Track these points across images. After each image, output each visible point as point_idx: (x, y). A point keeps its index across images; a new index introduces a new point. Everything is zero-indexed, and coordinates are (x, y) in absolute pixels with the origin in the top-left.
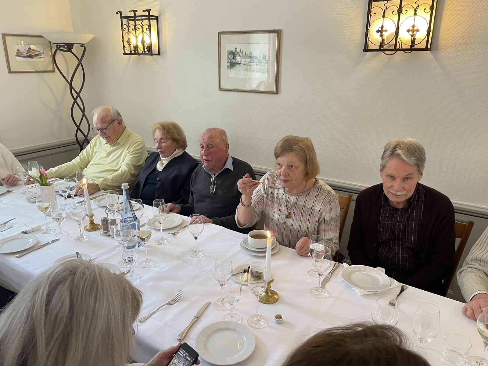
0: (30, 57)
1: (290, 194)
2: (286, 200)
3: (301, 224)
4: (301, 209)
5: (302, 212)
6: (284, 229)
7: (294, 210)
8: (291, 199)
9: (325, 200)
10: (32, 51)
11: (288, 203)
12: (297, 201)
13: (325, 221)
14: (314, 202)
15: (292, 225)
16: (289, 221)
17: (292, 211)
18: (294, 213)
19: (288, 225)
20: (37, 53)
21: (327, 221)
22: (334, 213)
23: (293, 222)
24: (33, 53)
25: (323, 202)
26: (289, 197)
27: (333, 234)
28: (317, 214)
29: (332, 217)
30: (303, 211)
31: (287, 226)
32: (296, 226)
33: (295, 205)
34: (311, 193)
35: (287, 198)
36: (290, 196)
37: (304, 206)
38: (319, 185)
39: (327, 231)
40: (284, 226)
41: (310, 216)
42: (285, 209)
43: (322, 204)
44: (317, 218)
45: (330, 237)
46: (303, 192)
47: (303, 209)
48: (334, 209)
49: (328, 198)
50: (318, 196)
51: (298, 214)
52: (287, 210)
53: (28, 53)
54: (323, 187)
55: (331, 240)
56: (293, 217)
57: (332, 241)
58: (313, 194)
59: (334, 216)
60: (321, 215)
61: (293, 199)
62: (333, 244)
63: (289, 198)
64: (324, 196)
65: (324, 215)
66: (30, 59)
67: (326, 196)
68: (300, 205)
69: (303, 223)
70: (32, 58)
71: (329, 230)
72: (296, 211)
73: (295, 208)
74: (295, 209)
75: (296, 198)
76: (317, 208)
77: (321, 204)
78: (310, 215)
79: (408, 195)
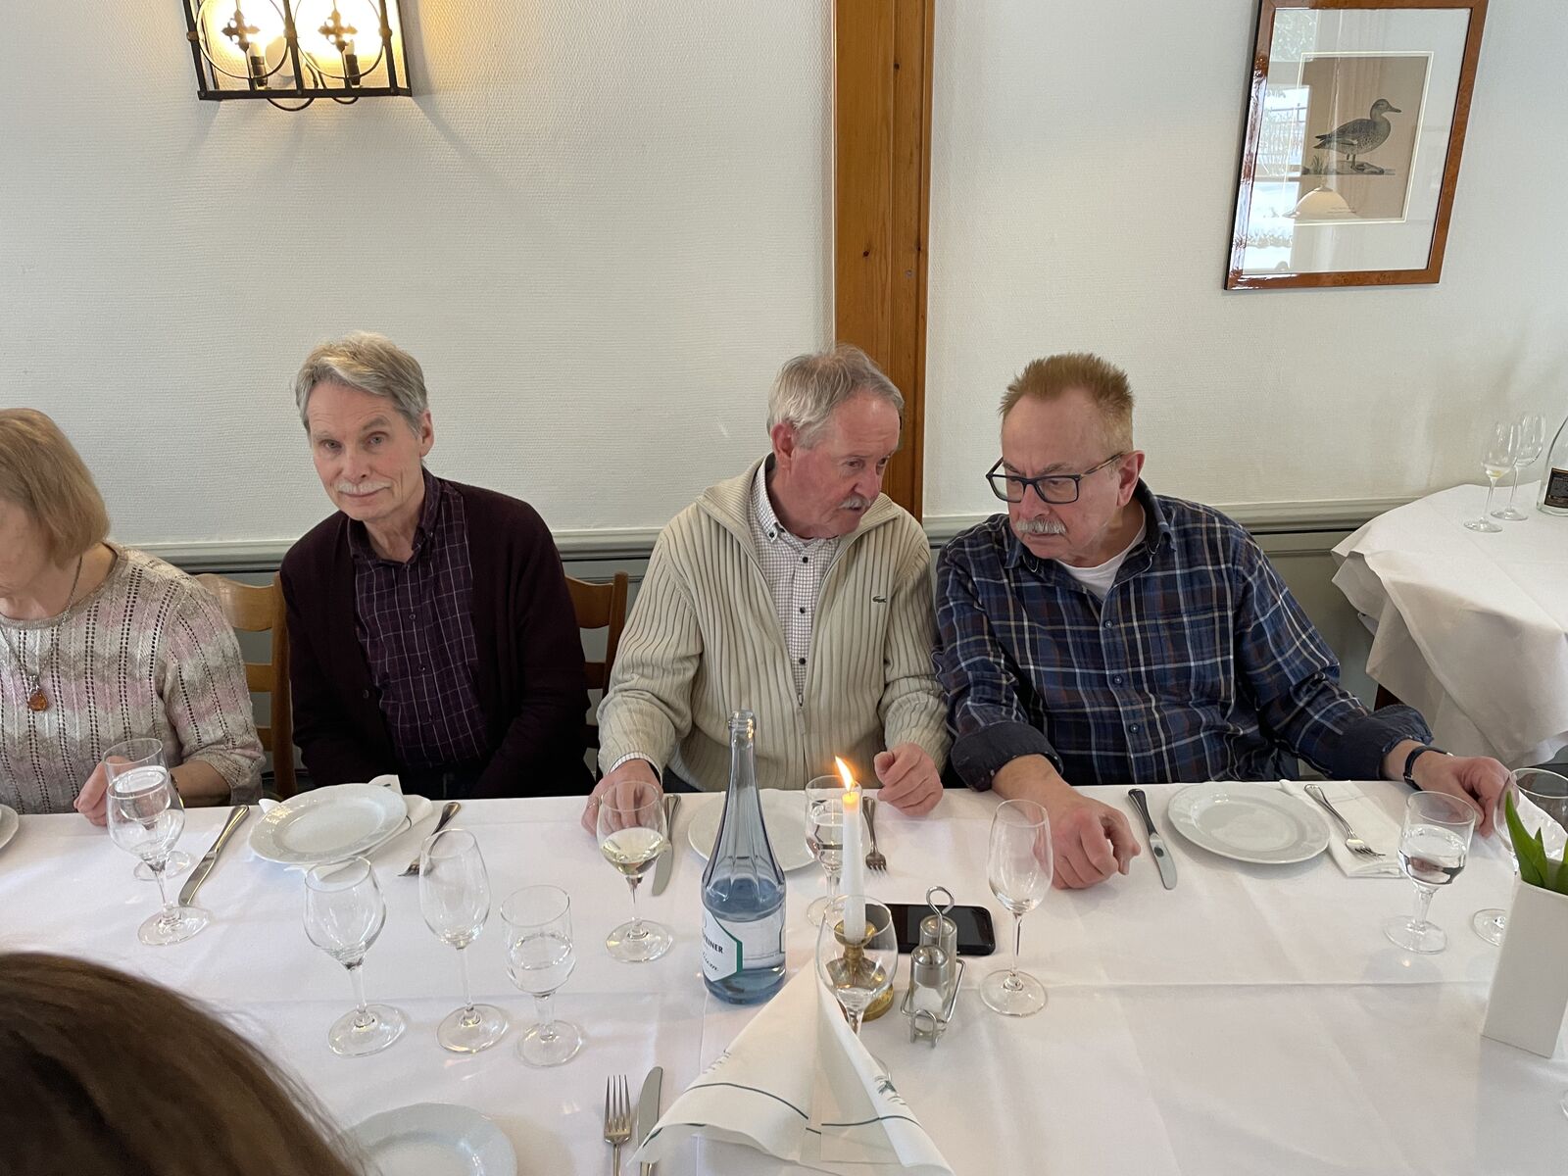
1: (21, 623)
2: (12, 650)
3: (93, 718)
4: (81, 666)
5: (89, 675)
6: (34, 754)
7: (56, 678)
8: (30, 641)
9: (162, 615)
11: (22, 659)
12: (56, 645)
13: (185, 685)
14: (126, 631)
15: (62, 732)
16: (48, 723)
17: (48, 684)
18: (57, 688)
19: (47, 736)
21: (191, 684)
22: (211, 649)
23: (61, 721)
25: (160, 624)
26: (22, 636)
27: (229, 720)
28: (145, 670)
29: (205, 666)
30: (89, 671)
31: (45, 740)
32: (77, 733)
33: (53, 658)
34: (104, 604)
35: (15, 640)
36: (22, 632)
37: (90, 654)
38: (129, 570)
39: (202, 717)
40: (34, 746)
41: (123, 684)
42: (18, 683)
43: (158, 632)
44: (149, 686)
45: (220, 734)
46: (74, 607)
47: (89, 666)
48: (208, 638)
49: (171, 606)
50: (133, 606)
51: (73, 686)
52: (26, 685)
54: (147, 572)
55: (225, 739)
56: (59, 703)
57: (230, 744)
58: (112, 603)
59: (214, 661)
60: (164, 668)
61: (37, 641)
62: (237, 751)
63: (22, 639)
64: (159, 603)
65: (172, 665)
67: (163, 603)
68: (72, 654)
69: (103, 713)
71: (208, 712)
72: (62, 679)
73: (55, 670)
74: (55, 674)
75: (48, 633)
76: (141, 650)
77: (150, 633)
78: (122, 679)
79: (396, 490)
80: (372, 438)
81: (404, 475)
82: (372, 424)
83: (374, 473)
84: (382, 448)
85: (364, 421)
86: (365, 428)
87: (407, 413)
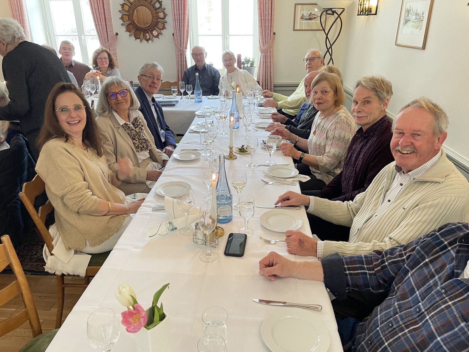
0: (310, 19)
4: (321, 128)
10: (312, 15)
20: (316, 16)
24: (312, 16)
32: (315, 141)
44: (326, 136)
53: (309, 16)
66: (310, 21)
70: (311, 20)
79: (369, 117)
80: (367, 102)
81: (372, 114)
82: (366, 98)
83: (364, 112)
84: (368, 106)
85: (365, 97)
86: (364, 98)
87: (379, 97)
